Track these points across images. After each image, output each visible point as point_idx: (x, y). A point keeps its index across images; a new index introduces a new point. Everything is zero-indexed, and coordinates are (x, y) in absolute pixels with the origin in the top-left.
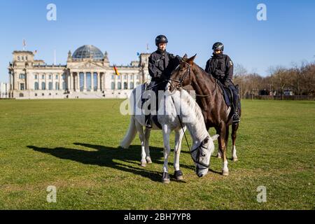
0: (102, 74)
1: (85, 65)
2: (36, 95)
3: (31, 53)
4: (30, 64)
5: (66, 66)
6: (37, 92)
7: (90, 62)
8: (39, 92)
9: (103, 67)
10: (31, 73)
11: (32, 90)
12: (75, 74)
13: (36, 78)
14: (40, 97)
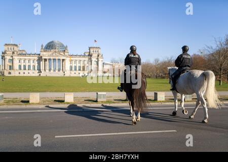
0: (63, 60)
1: (53, 54)
2: (19, 73)
3: (16, 45)
4: (16, 53)
5: (39, 55)
6: (20, 71)
7: (55, 52)
8: (22, 72)
9: (65, 56)
10: (16, 59)
11: (17, 70)
12: (45, 60)
13: (20, 62)
14: (22, 75)
